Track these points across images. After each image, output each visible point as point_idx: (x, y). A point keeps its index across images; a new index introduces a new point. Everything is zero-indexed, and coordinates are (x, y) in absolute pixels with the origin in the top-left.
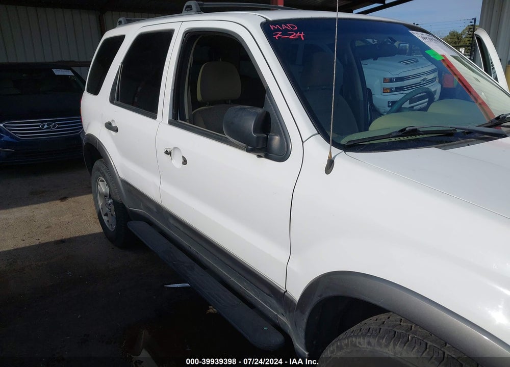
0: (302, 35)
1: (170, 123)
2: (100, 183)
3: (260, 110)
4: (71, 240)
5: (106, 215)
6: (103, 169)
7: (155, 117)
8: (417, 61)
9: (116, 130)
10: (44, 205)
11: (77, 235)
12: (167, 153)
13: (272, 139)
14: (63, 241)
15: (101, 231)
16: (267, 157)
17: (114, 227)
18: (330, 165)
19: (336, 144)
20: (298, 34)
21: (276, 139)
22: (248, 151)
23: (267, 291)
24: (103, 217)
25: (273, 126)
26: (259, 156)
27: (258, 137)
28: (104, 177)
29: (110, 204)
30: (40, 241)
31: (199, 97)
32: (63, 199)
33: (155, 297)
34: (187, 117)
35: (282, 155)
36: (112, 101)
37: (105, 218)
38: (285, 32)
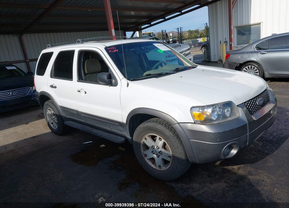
0: (117, 50)
1: (78, 81)
2: (48, 110)
3: (108, 73)
4: (37, 136)
5: (52, 123)
6: (50, 104)
7: (72, 80)
8: (181, 46)
9: (55, 87)
10: (19, 126)
11: (40, 134)
12: (78, 91)
13: (112, 81)
14: (34, 137)
15: (50, 131)
16: (112, 86)
17: (57, 127)
18: (128, 84)
19: (128, 79)
20: (116, 50)
21: (114, 81)
22: (106, 85)
23: (118, 124)
24: (51, 125)
25: (112, 77)
26: (110, 86)
27: (108, 81)
28: (51, 107)
29: (54, 118)
30: (24, 138)
31: (86, 72)
32: (27, 123)
33: (79, 147)
34: (84, 79)
35: (116, 85)
36: (51, 77)
37: (52, 125)
38: (112, 50)
